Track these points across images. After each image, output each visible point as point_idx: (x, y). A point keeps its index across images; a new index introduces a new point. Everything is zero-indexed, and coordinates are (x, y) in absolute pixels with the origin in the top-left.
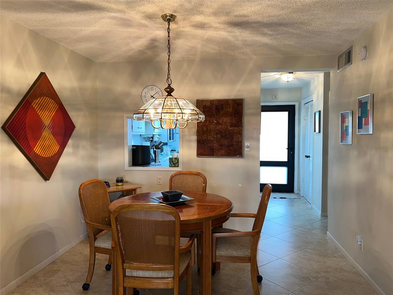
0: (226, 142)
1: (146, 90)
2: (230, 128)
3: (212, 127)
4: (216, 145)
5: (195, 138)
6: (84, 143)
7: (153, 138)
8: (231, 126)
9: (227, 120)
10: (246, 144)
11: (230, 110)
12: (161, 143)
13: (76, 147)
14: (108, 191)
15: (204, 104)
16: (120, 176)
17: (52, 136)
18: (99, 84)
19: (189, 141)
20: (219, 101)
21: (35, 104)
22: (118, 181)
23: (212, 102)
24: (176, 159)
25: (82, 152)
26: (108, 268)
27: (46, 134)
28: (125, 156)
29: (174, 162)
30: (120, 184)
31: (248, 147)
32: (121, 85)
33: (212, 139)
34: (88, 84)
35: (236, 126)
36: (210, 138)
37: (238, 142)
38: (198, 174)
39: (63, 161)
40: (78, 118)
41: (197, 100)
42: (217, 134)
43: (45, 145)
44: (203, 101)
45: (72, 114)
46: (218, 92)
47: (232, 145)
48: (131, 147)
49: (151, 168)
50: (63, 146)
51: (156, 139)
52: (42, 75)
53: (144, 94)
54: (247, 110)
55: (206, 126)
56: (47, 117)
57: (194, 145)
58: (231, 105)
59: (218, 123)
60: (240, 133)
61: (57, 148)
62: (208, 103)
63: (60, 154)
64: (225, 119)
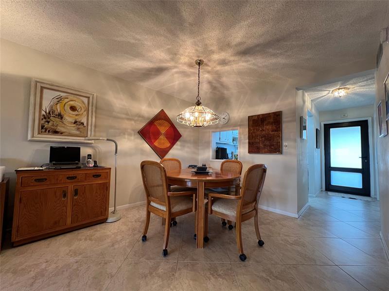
0: (268, 143)
2: (271, 133)
3: (259, 133)
4: (261, 145)
6: (189, 145)
8: (272, 132)
9: (269, 127)
10: (285, 143)
11: (272, 120)
13: (183, 146)
17: (166, 139)
19: (244, 143)
20: (263, 115)
21: (156, 123)
23: (259, 116)
24: (237, 155)
27: (162, 137)
28: (210, 153)
29: (236, 157)
31: (286, 146)
33: (259, 141)
35: (276, 131)
36: (257, 140)
37: (277, 142)
38: (240, 163)
40: (185, 132)
41: (249, 117)
42: (262, 137)
43: (161, 143)
45: (180, 130)
46: (263, 109)
47: (273, 145)
50: (173, 144)
54: (285, 118)
55: (255, 133)
56: (163, 130)
57: (247, 146)
58: (272, 117)
59: (263, 130)
60: (279, 136)
61: (168, 145)
62: (256, 118)
63: (170, 148)
64: (267, 127)
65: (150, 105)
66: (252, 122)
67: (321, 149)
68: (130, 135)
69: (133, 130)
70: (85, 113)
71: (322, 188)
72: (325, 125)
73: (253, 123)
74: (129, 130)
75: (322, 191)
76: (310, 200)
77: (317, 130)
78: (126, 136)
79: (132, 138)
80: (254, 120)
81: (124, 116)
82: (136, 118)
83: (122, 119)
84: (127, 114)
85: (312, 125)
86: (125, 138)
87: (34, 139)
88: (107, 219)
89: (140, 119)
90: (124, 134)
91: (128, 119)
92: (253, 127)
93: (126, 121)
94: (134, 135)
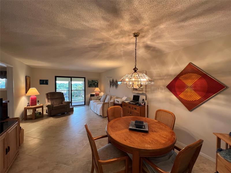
21: (181, 78)
27: (188, 90)
52: (190, 64)
69: (164, 86)
74: (161, 86)
78: (160, 90)
79: (163, 91)
81: (158, 78)
82: (165, 77)
83: (157, 80)
84: (160, 76)
86: (159, 91)
87: (133, 92)
89: (168, 77)
90: (159, 89)
93: (160, 81)
94: (164, 88)
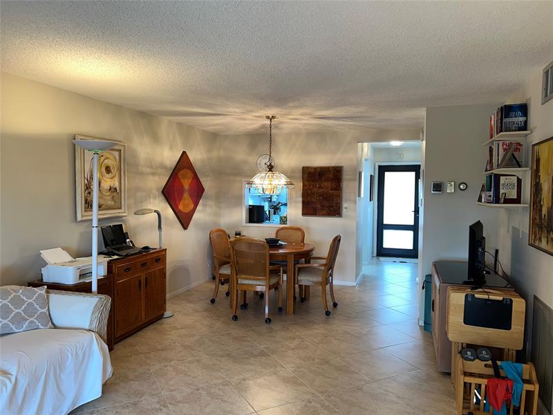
0: (326, 203)
1: (261, 158)
2: (331, 192)
3: (315, 190)
4: (319, 206)
5: (300, 199)
6: (211, 203)
7: (271, 198)
8: (331, 190)
9: (328, 184)
10: (345, 205)
11: (331, 176)
12: (279, 203)
13: (205, 205)
14: (229, 240)
15: (309, 171)
16: (238, 230)
17: (189, 197)
18: (222, 153)
19: (296, 202)
20: (320, 168)
21: (180, 175)
22: (236, 234)
23: (315, 168)
24: (285, 217)
25: (208, 210)
26: (228, 294)
27: (186, 195)
28: (243, 215)
29: (284, 220)
30: (238, 237)
31: (346, 208)
32: (241, 154)
33: (315, 200)
34: (215, 154)
35: (335, 189)
36: (313, 199)
37: (337, 203)
38: (299, 229)
39: (196, 216)
40: (207, 183)
41: (303, 168)
42: (319, 196)
43: (185, 204)
44: (308, 168)
45: (202, 180)
46: (321, 160)
47: (332, 206)
48: (248, 207)
49: (265, 225)
50: (196, 204)
51: (274, 199)
52: (184, 153)
53: (259, 162)
54: (346, 176)
55: (311, 189)
56: (186, 183)
57: (300, 205)
58: (331, 172)
59: (320, 187)
60: (339, 196)
61: (192, 206)
62: (313, 170)
63: (194, 211)
64: (326, 184)
65: (171, 148)
66: (307, 175)
67: (374, 202)
68: (155, 198)
69: (157, 190)
70: (117, 174)
71: (373, 253)
72: (379, 166)
73: (309, 177)
74: (153, 191)
75: (373, 257)
76: (363, 268)
77: (371, 176)
79: (157, 201)
80: (309, 173)
81: (148, 170)
82: (160, 171)
83: (147, 174)
84: (151, 166)
85: (367, 172)
86: (150, 203)
87: (84, 218)
88: (163, 314)
89: (163, 170)
90: (150, 197)
91: (153, 174)
92: (308, 181)
93: (151, 178)
94: (159, 196)
